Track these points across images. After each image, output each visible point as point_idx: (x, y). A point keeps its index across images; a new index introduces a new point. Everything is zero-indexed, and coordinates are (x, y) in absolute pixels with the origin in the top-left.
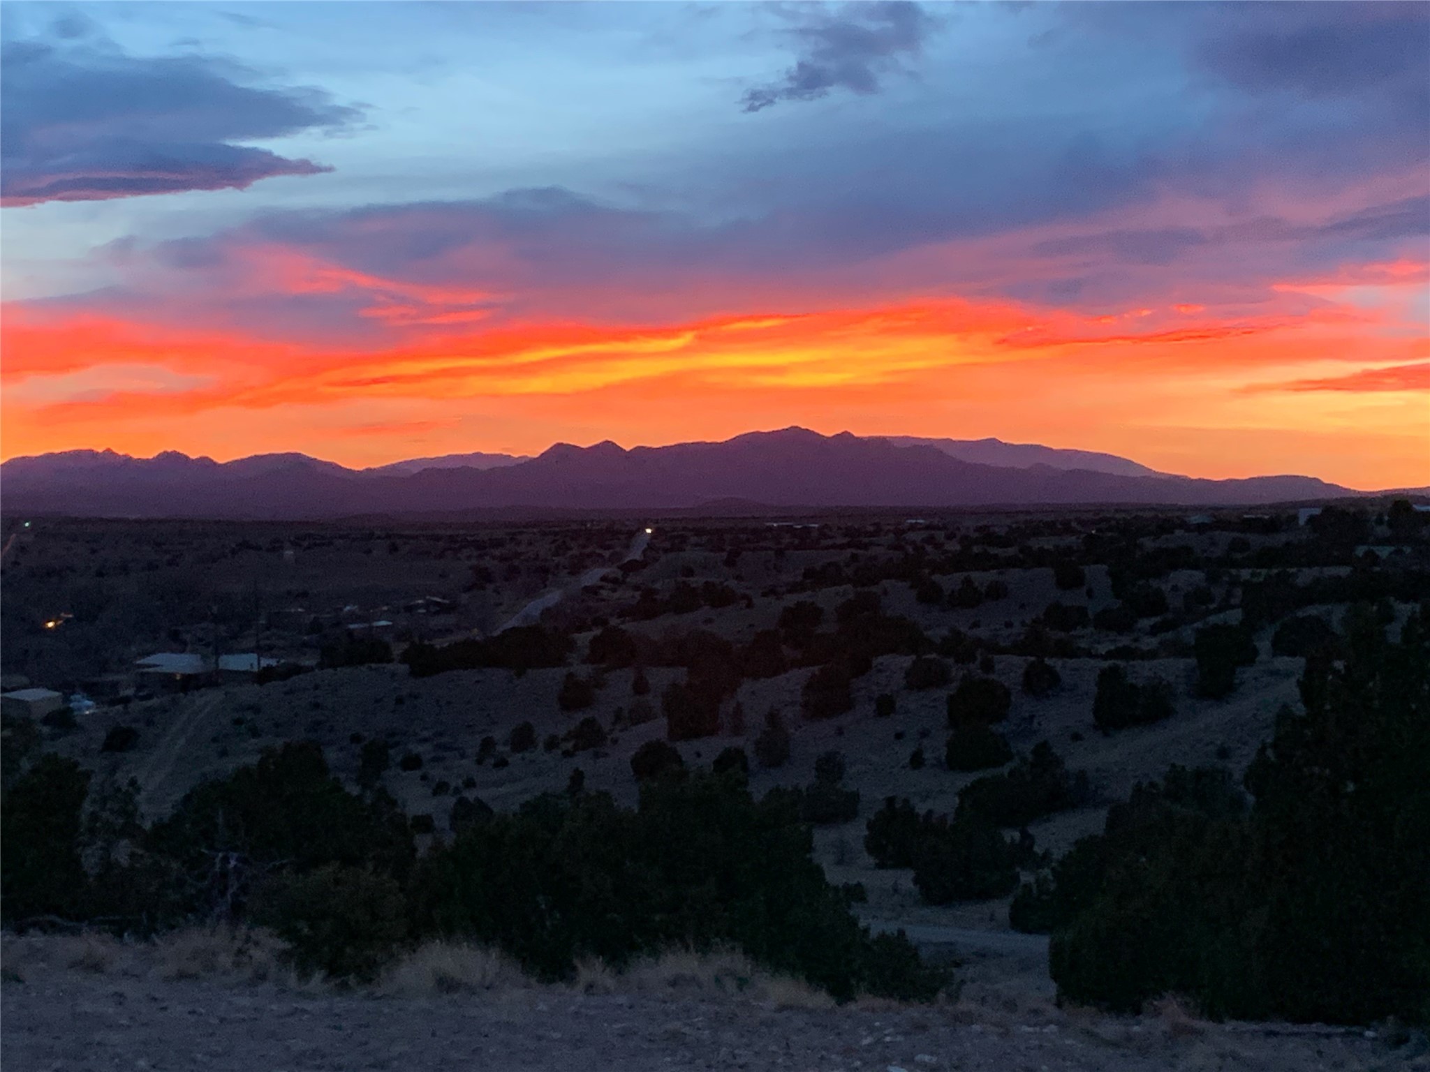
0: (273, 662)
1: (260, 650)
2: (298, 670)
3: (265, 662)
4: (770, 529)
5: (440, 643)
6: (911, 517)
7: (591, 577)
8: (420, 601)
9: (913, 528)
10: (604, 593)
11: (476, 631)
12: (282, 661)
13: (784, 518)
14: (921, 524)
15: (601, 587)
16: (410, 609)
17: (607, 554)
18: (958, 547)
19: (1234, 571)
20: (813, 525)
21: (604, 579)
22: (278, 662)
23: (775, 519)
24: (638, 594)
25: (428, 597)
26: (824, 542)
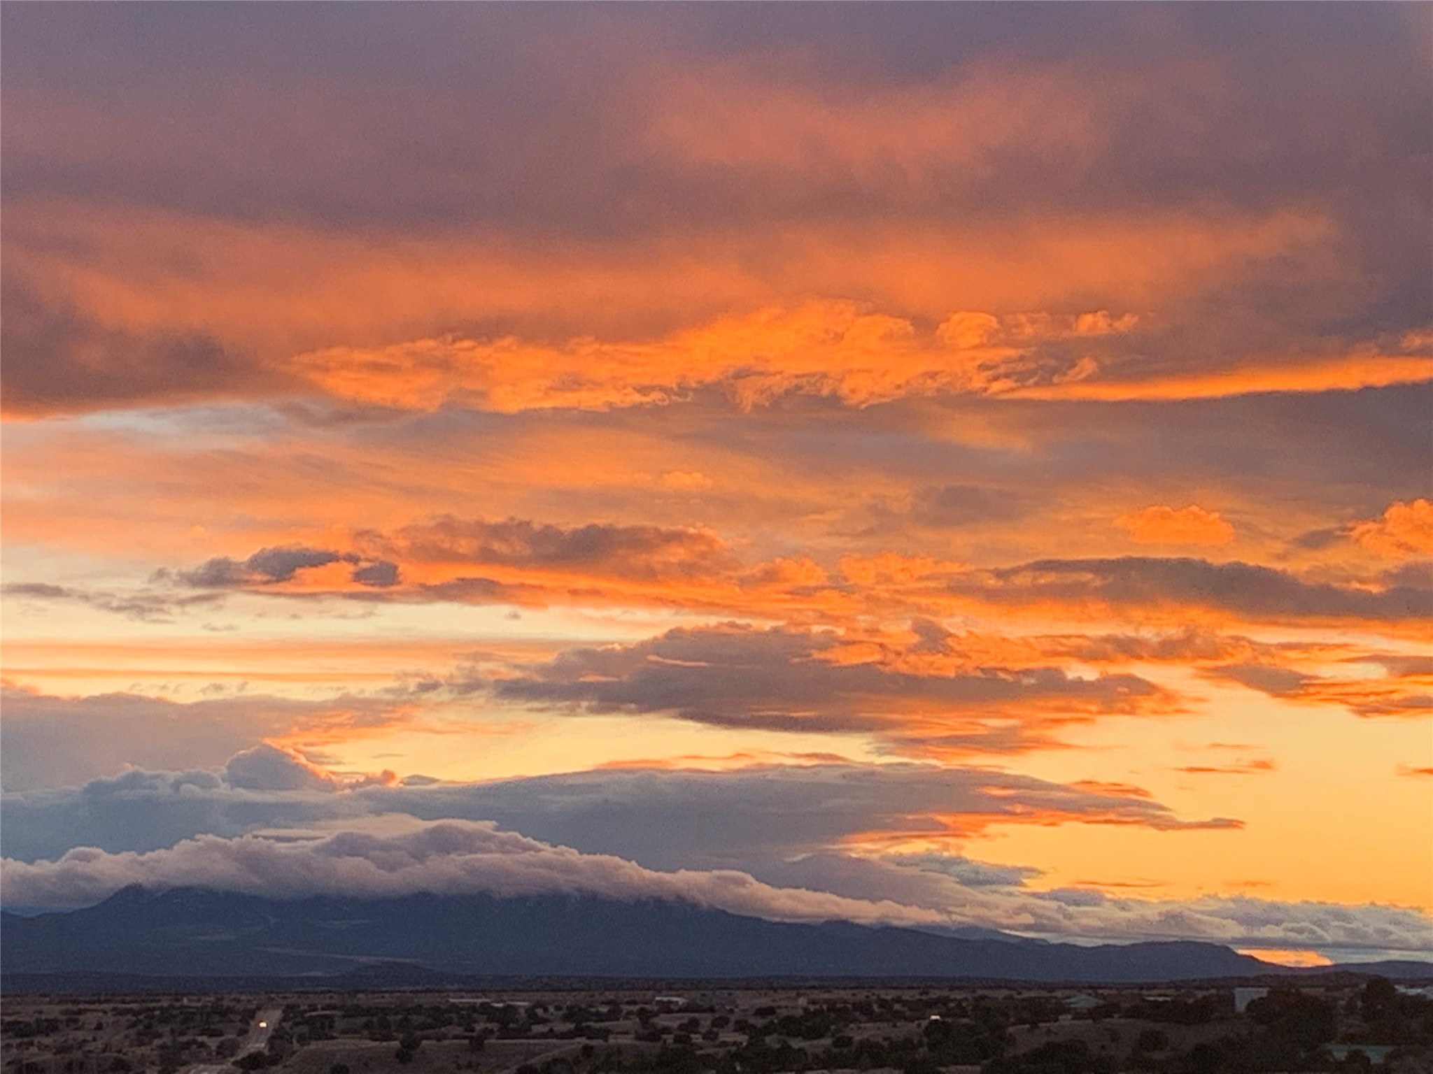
4: (457, 1008)
17: (213, 1043)
18: (740, 1038)
20: (519, 1003)
26: (538, 1028)
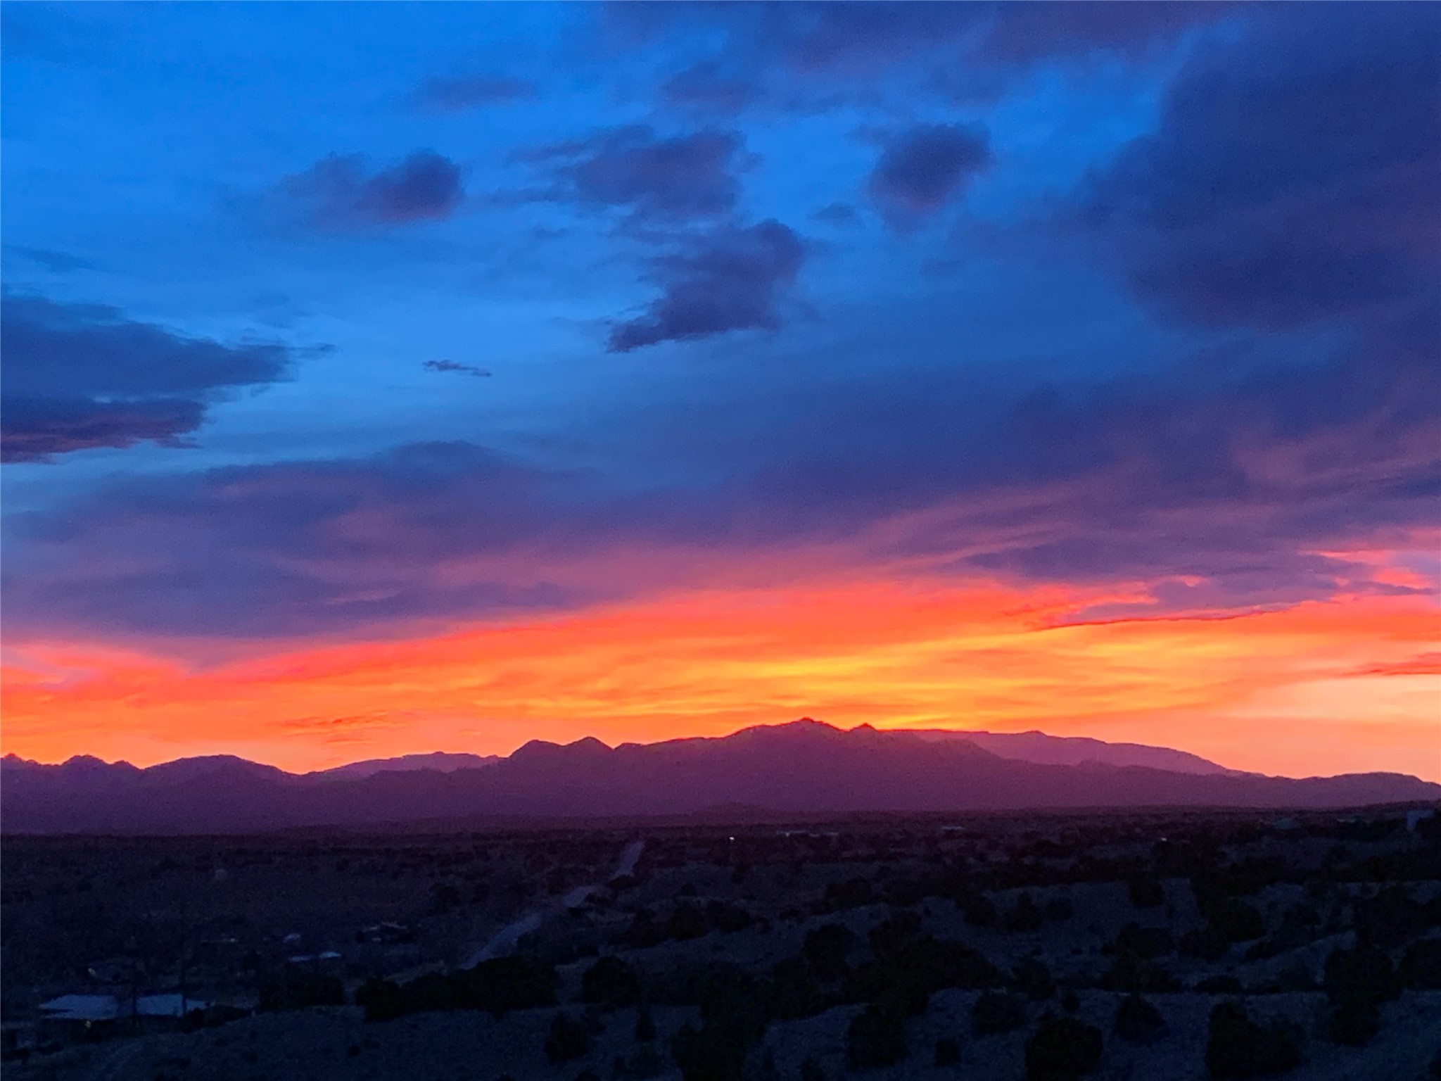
0: (201, 1005)
1: (186, 990)
2: (231, 1014)
3: (192, 1005)
4: (782, 838)
5: (401, 979)
6: (945, 823)
7: (575, 897)
8: (375, 928)
9: (950, 835)
10: (592, 916)
11: (442, 963)
12: (213, 1004)
13: (798, 826)
14: (958, 831)
15: (590, 909)
16: (361, 938)
17: (592, 869)
18: (1006, 859)
19: (1340, 886)
20: (832, 834)
21: (590, 898)
22: (208, 1004)
23: (786, 827)
24: (631, 916)
25: (384, 923)
26: (845, 854)
